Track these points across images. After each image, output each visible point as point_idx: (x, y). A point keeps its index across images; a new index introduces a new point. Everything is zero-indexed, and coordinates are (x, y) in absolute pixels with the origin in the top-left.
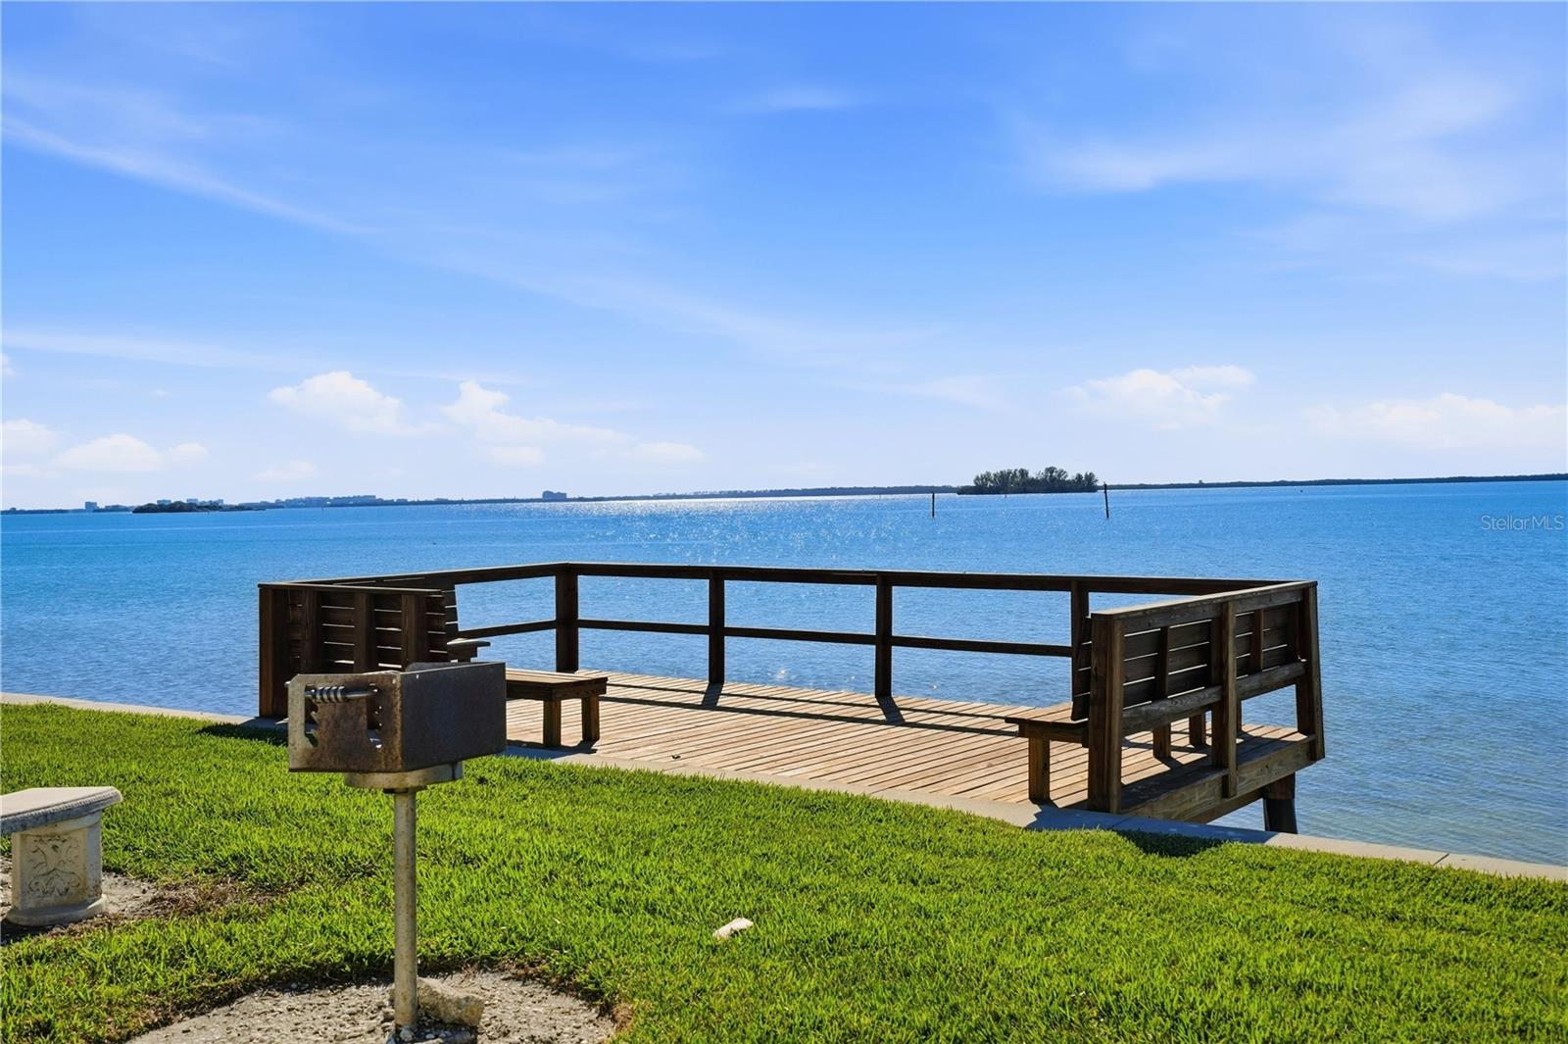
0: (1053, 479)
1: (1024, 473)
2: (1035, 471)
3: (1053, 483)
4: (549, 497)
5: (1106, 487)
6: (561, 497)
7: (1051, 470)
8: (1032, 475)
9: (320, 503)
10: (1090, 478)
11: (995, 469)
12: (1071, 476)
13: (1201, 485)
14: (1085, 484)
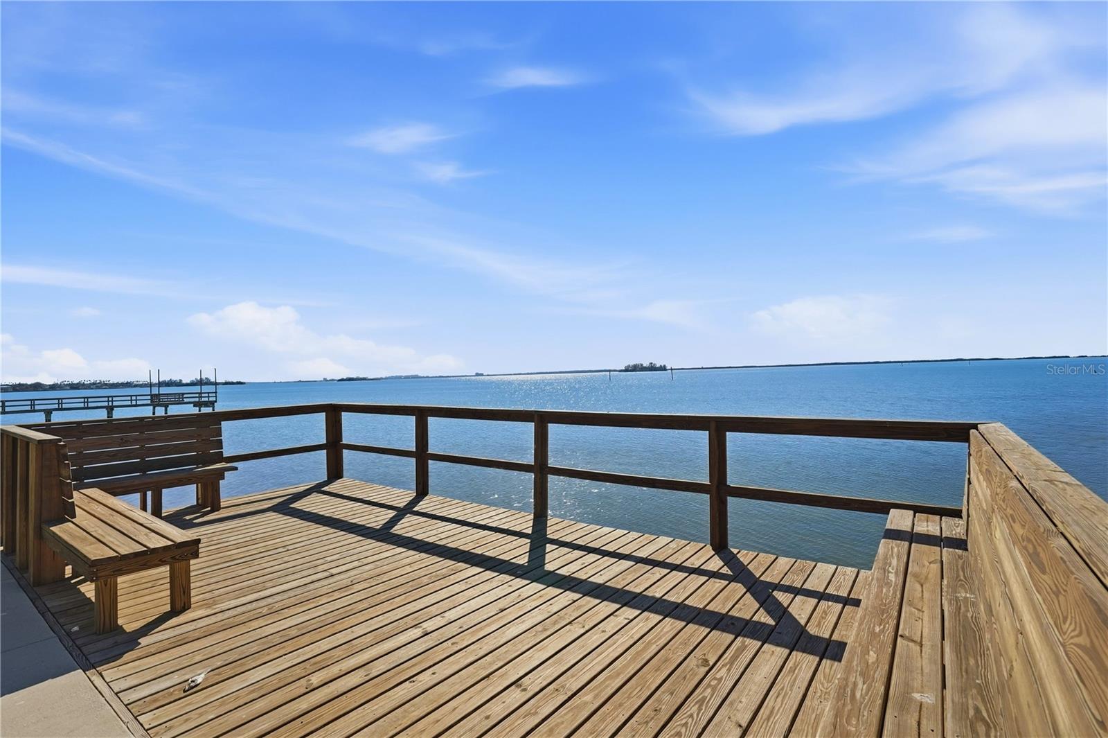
0: (652, 367)
1: (642, 365)
2: (646, 364)
3: (652, 368)
4: (477, 375)
5: (672, 369)
6: (482, 375)
7: (651, 363)
8: (645, 365)
9: (400, 377)
10: (665, 366)
11: (632, 363)
12: (658, 366)
13: (702, 368)
14: (663, 368)
